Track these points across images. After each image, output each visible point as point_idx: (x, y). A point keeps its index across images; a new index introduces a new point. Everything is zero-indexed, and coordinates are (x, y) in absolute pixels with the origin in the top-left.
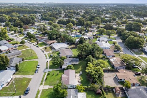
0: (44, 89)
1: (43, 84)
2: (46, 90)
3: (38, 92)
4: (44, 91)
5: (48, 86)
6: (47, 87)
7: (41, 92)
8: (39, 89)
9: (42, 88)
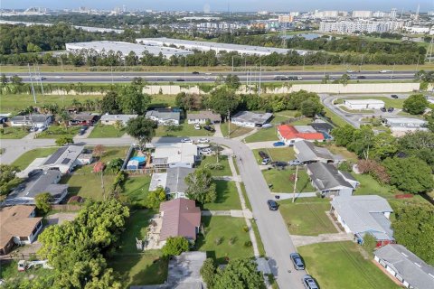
0: (240, 211)
3: (249, 207)
4: (237, 207)
5: (233, 215)
7: (243, 205)
8: (251, 211)
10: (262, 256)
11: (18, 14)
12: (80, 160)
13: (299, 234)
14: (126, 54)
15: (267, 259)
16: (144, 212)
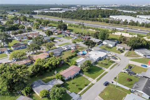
0: (93, 79)
1: (91, 83)
2: (91, 78)
3: (98, 80)
4: (94, 78)
5: (88, 79)
6: (90, 79)
7: (97, 78)
8: (97, 81)
9: (94, 81)
10: (79, 95)
11: (111, 6)
12: (71, 48)
13: (101, 97)
14: (124, 21)
15: (80, 96)
16: (68, 66)
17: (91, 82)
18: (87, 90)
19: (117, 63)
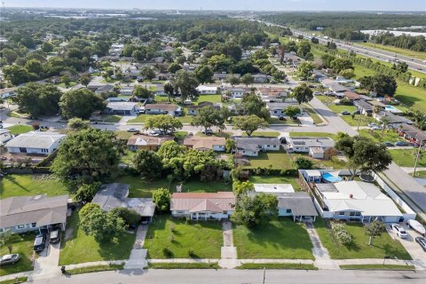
0: (235, 256)
1: (214, 260)
5: (224, 248)
6: (229, 250)
8: (237, 268)
9: (231, 262)
10: (150, 264)
15: (145, 268)
17: (220, 258)
18: (180, 266)
19: (412, 269)
